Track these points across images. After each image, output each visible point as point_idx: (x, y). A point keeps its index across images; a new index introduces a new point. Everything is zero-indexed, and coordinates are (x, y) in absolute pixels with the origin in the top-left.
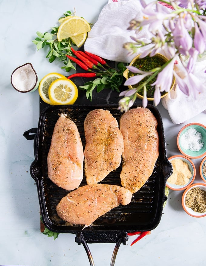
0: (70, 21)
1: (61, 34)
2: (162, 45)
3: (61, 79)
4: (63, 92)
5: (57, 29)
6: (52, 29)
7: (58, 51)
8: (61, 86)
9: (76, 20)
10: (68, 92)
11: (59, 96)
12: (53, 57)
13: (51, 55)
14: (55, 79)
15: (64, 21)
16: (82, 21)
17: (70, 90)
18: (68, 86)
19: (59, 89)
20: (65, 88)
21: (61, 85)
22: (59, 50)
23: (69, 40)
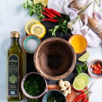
4: (38, 30)
7: (35, 10)
8: (37, 27)
10: (41, 30)
12: (32, 12)
18: (40, 27)
23: (40, 4)
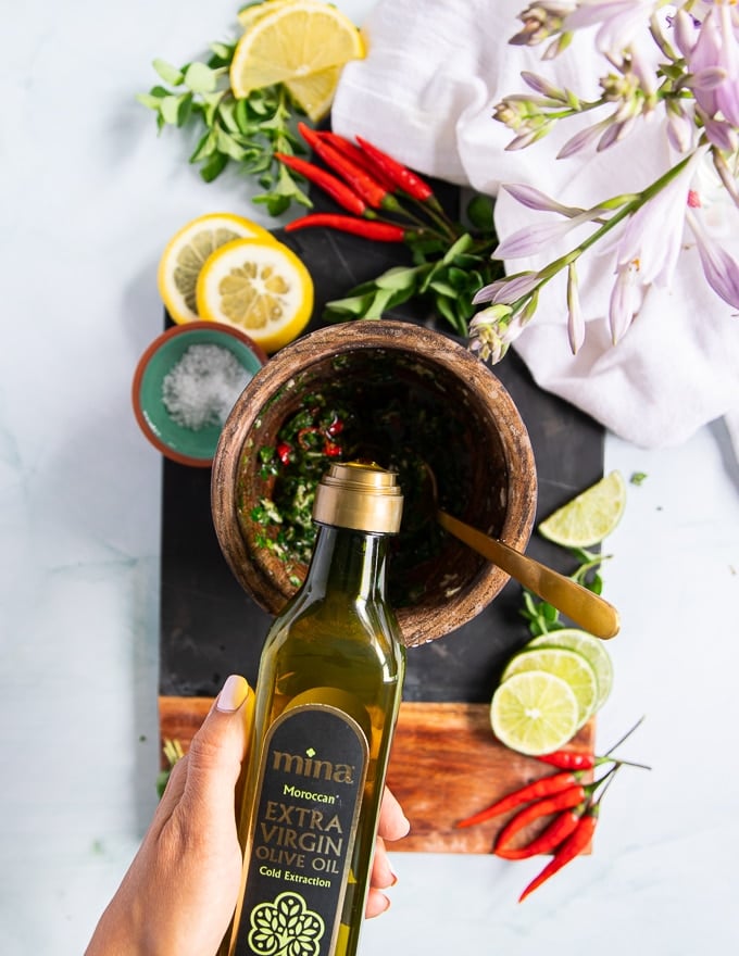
0: (282, 19)
1: (246, 68)
2: (646, 108)
3: (249, 241)
4: (255, 292)
5: (232, 50)
6: (211, 51)
7: (238, 137)
8: (250, 269)
9: (305, 13)
10: (274, 295)
11: (236, 307)
12: (216, 158)
13: (208, 150)
14: (229, 240)
15: (259, 18)
16: (329, 17)
17: (283, 288)
18: (276, 272)
19: (240, 280)
20: (264, 276)
21: (247, 266)
22: (241, 132)
23: (279, 92)
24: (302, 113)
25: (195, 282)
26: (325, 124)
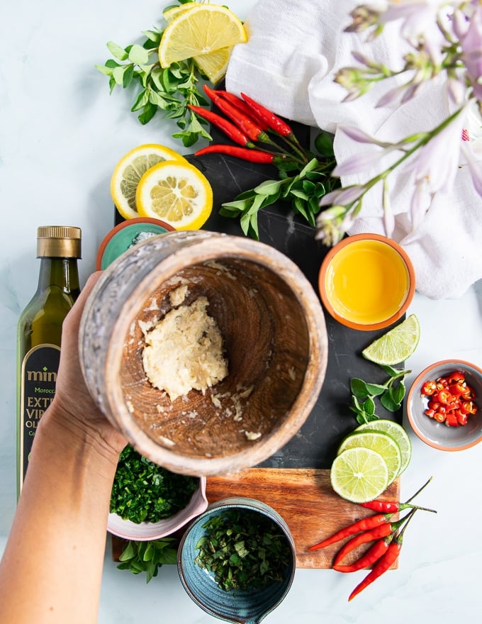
0: (192, 15)
1: (168, 49)
3: (171, 163)
5: (159, 37)
6: (146, 37)
8: (171, 182)
9: (208, 12)
10: (187, 199)
11: (162, 207)
13: (144, 102)
14: (157, 162)
16: (224, 14)
17: (194, 194)
18: (189, 183)
19: (165, 188)
20: (180, 186)
21: (169, 179)
22: (166, 91)
23: (191, 64)
24: (206, 78)
25: (135, 190)
26: (221, 85)
